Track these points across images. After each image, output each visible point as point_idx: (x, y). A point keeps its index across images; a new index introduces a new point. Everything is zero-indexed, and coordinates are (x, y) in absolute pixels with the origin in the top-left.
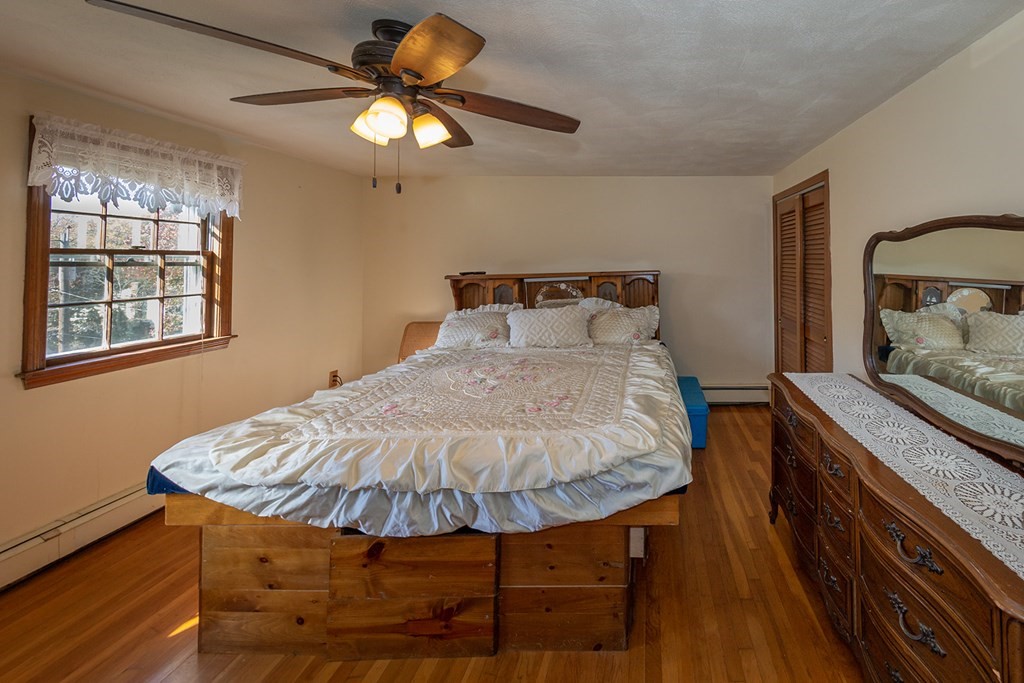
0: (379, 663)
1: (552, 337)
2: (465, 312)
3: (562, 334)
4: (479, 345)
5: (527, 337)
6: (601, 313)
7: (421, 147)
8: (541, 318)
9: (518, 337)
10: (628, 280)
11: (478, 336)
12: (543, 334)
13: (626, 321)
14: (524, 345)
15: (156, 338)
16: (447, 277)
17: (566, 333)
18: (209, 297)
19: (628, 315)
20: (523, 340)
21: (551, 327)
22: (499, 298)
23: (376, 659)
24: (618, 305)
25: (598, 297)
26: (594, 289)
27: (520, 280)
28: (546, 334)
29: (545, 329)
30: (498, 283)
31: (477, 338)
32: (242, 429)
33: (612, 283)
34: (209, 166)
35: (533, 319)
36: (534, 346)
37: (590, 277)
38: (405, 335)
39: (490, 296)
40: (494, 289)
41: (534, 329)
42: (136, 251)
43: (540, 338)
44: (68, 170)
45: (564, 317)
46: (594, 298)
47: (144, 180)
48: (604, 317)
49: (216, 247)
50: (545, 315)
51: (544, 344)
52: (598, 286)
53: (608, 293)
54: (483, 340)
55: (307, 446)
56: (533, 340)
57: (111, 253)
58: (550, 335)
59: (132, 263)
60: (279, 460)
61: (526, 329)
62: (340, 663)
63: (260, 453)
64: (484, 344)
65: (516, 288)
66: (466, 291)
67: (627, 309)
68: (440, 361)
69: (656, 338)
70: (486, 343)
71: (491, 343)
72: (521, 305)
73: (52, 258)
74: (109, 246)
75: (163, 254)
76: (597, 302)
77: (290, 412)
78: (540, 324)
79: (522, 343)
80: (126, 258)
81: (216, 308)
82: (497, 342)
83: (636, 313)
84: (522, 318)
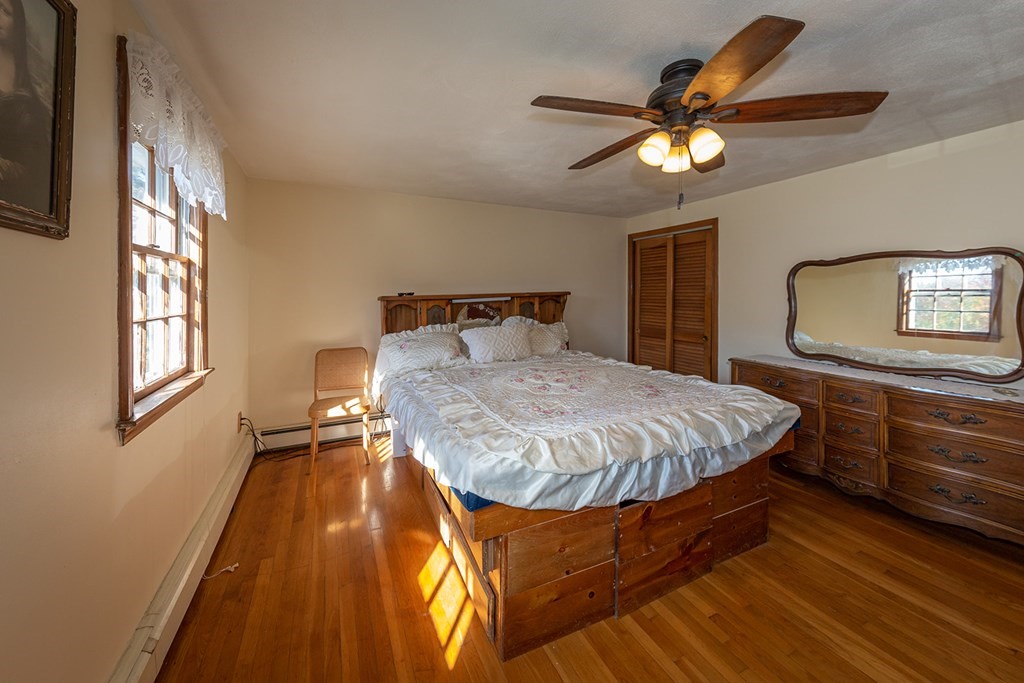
18: (188, 317)
24: (536, 322)
26: (516, 309)
30: (431, 304)
33: (531, 303)
37: (513, 297)
39: (423, 317)
40: (428, 310)
46: (517, 316)
49: (194, 252)
52: (520, 306)
56: (498, 355)
64: (454, 361)
65: (449, 309)
82: (462, 360)
84: (484, 335)
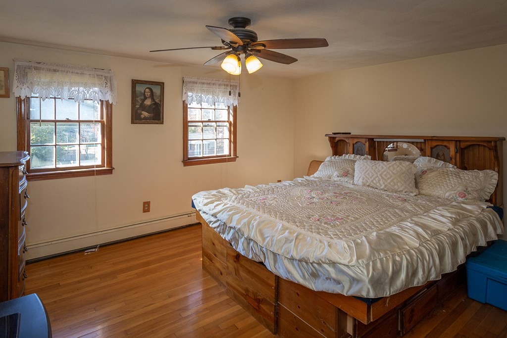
0: (238, 306)
1: (381, 182)
2: (335, 158)
3: (389, 181)
4: (335, 179)
5: (363, 179)
6: (431, 170)
7: (250, 73)
8: (374, 167)
9: (359, 178)
10: (463, 145)
11: (336, 173)
12: (374, 179)
13: (454, 180)
14: (361, 184)
15: (215, 155)
16: (326, 135)
17: (392, 181)
18: (230, 140)
19: (457, 175)
20: (361, 180)
21: (381, 175)
22: (357, 151)
23: (239, 304)
24: (451, 166)
25: (432, 156)
26: (428, 151)
27: (371, 140)
28: (377, 179)
29: (375, 175)
30: (356, 140)
31: (335, 175)
32: (214, 192)
33: (446, 146)
34: (227, 85)
35: (368, 167)
36: (368, 186)
37: (425, 140)
38: (310, 167)
39: (351, 149)
40: (353, 144)
41: (368, 174)
42: (209, 121)
43: (372, 181)
44: (190, 94)
45: (391, 168)
46: (428, 157)
47: (209, 94)
48: (433, 174)
49: (231, 119)
50: (377, 166)
51: (375, 186)
52: (432, 148)
53: (441, 154)
54: (338, 176)
55: (223, 204)
56: (367, 182)
57: (202, 122)
58: (379, 180)
59: (208, 126)
60: (215, 207)
61: (363, 173)
62: (228, 297)
63: (212, 202)
65: (367, 144)
66: (338, 145)
67: (458, 170)
68: (308, 184)
69: (490, 201)
70: (339, 178)
71: (342, 179)
72: (370, 157)
73: (189, 124)
74: (202, 120)
75: (216, 122)
76: (429, 161)
77: (230, 190)
78: (373, 172)
79: (360, 182)
80: (207, 124)
81: (232, 144)
82: (346, 179)
83: (468, 175)
